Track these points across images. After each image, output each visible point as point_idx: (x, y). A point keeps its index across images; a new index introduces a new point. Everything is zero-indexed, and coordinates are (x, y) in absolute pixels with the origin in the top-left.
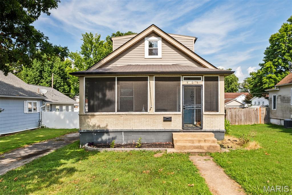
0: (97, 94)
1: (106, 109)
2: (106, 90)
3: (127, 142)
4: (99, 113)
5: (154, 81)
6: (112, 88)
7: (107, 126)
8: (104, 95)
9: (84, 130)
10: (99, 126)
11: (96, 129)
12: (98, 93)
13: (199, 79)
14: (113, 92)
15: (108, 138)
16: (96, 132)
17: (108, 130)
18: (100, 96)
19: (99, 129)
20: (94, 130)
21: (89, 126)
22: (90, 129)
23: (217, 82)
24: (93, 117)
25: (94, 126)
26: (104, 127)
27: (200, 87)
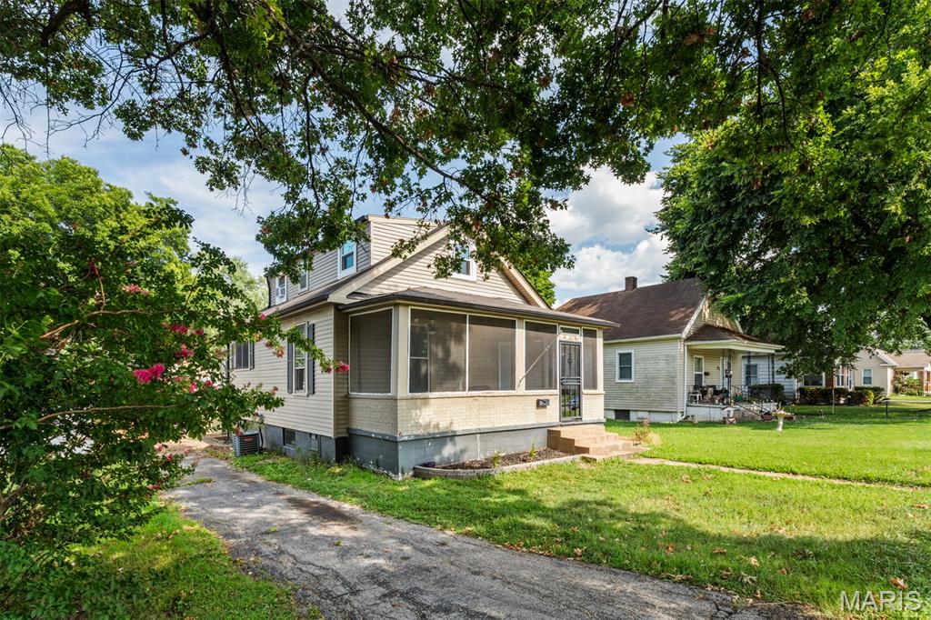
0: (434, 348)
1: (449, 384)
2: (451, 340)
3: (484, 454)
4: (437, 393)
5: (524, 331)
6: (459, 339)
7: (451, 423)
8: (447, 352)
9: (409, 436)
10: (437, 426)
11: (431, 431)
12: (437, 346)
13: (577, 332)
14: (462, 347)
15: (452, 452)
16: (433, 438)
17: (455, 432)
18: (440, 354)
19: (436, 431)
20: (429, 434)
21: (418, 425)
22: (421, 432)
23: (594, 339)
24: (426, 404)
25: (428, 425)
26: (447, 428)
27: (578, 345)
